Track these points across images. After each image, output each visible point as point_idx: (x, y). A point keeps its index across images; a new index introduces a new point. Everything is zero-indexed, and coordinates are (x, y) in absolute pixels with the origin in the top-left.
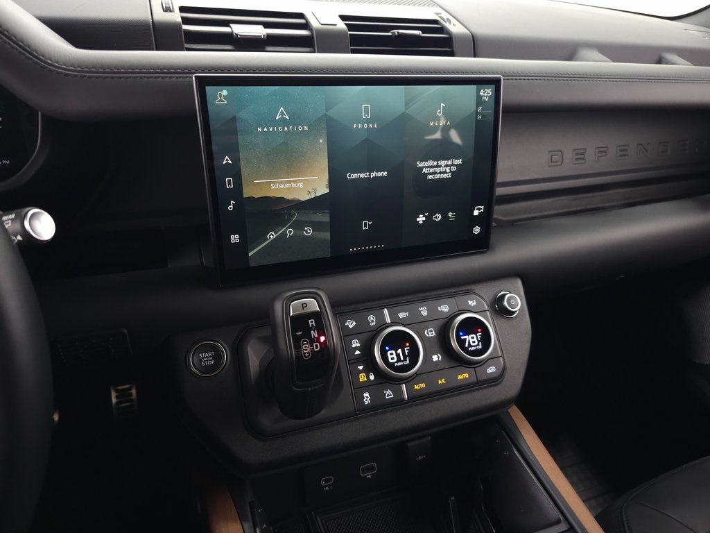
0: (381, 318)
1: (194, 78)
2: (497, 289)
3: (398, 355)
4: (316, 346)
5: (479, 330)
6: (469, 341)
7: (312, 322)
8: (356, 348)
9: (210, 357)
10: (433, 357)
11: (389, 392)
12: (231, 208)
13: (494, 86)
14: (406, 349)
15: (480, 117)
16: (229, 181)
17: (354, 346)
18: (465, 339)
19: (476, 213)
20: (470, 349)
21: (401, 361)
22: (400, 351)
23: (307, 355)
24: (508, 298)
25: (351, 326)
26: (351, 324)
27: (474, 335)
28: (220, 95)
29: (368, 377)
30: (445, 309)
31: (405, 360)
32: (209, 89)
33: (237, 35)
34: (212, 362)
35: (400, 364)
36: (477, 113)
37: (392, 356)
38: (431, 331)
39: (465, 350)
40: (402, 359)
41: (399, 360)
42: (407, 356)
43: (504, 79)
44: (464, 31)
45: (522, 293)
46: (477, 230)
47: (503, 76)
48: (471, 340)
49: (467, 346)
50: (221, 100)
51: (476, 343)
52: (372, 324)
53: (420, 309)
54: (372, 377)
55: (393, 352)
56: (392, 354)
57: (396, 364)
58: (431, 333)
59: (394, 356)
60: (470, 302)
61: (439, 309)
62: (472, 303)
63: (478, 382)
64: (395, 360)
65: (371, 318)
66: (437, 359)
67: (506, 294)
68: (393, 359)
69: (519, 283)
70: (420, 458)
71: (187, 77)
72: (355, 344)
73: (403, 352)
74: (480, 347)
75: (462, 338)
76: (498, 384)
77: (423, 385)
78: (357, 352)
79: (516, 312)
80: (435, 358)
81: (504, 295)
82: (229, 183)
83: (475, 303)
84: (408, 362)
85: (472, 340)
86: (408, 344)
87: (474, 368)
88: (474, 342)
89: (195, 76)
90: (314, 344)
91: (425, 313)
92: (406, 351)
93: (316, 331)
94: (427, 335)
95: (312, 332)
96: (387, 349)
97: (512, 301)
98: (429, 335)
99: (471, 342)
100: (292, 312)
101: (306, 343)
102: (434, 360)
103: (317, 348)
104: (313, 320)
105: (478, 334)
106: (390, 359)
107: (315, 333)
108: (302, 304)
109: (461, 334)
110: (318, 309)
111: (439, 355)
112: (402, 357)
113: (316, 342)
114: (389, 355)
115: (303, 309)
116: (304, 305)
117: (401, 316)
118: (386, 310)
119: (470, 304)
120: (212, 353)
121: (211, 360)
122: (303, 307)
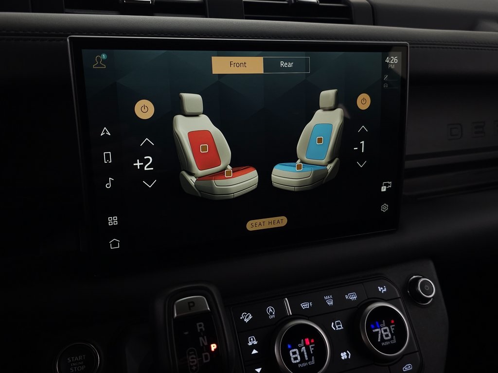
0: (280, 309)
1: (68, 40)
2: (409, 273)
3: (302, 354)
4: (206, 356)
5: (393, 322)
6: (382, 334)
7: (200, 326)
8: (253, 347)
9: (81, 361)
10: (342, 354)
12: (108, 186)
13: (401, 53)
14: (310, 346)
15: (386, 86)
16: (107, 155)
17: (250, 344)
18: (378, 331)
19: (384, 189)
20: (383, 344)
21: (307, 361)
22: (303, 349)
23: (194, 368)
24: (422, 282)
25: (246, 320)
26: (247, 318)
27: (386, 328)
28: (99, 59)
30: (353, 297)
31: (310, 359)
32: (85, 52)
33: (123, 0)
34: (83, 368)
35: (305, 365)
36: (384, 82)
37: (295, 356)
38: (338, 324)
39: (378, 345)
40: (307, 359)
41: (303, 360)
42: (312, 355)
45: (435, 277)
46: (385, 208)
48: (384, 334)
49: (379, 340)
50: (99, 65)
51: (390, 337)
52: (271, 317)
53: (326, 298)
55: (296, 350)
56: (294, 353)
57: (300, 365)
58: (337, 326)
60: (380, 289)
61: (347, 297)
62: (382, 290)
64: (299, 360)
65: (270, 309)
66: (346, 357)
67: (420, 278)
68: (296, 359)
69: (431, 265)
71: (62, 40)
72: (252, 342)
73: (308, 350)
74: (395, 341)
75: (374, 331)
78: (255, 352)
79: (430, 298)
80: (344, 356)
81: (417, 280)
82: (107, 158)
83: (385, 290)
84: (313, 362)
86: (313, 341)
87: (388, 366)
88: (387, 336)
89: (70, 38)
90: (203, 354)
91: (330, 303)
92: (311, 349)
93: (205, 337)
94: (334, 329)
95: (201, 338)
96: (289, 347)
97: (426, 286)
98: (336, 328)
99: (384, 336)
100: (176, 314)
101: (193, 352)
102: (343, 358)
103: (206, 359)
104: (202, 323)
105: (391, 326)
106: (292, 359)
107: (204, 340)
108: (189, 303)
109: (372, 326)
110: (209, 309)
111: (348, 351)
112: (306, 356)
113: (206, 352)
114: (291, 354)
115: (190, 309)
116: (191, 304)
117: (304, 307)
118: (286, 299)
119: (380, 290)
120: (83, 357)
121: (81, 365)
122: (190, 307)
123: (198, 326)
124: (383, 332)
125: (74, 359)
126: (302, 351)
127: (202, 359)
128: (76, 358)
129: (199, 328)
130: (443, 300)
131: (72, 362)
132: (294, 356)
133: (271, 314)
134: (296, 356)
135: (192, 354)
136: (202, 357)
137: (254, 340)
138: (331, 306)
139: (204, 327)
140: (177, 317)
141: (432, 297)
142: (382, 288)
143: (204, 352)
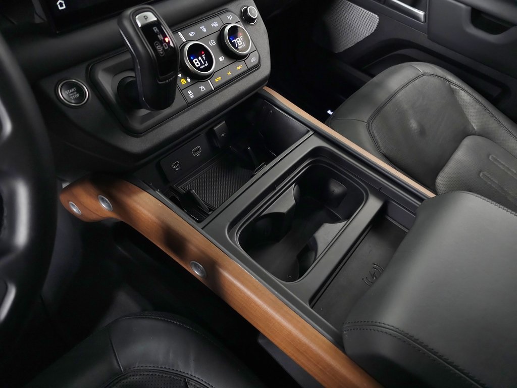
0: (179, 39)
2: (241, 6)
3: (200, 61)
4: (165, 45)
5: (240, 34)
7: (156, 29)
9: (74, 92)
10: (220, 59)
11: (202, 87)
14: (203, 56)
18: (235, 41)
20: (239, 48)
21: (203, 65)
22: (200, 58)
23: (161, 53)
24: (250, 9)
27: (238, 38)
29: (186, 80)
30: (215, 25)
31: (205, 63)
34: (78, 95)
35: (203, 66)
37: (196, 62)
42: (205, 60)
45: (256, 6)
48: (238, 42)
49: (236, 46)
51: (241, 43)
53: (201, 28)
54: (189, 80)
55: (196, 59)
56: (196, 61)
57: (201, 67)
58: (213, 43)
59: (198, 62)
60: (229, 17)
61: (212, 25)
63: (248, 69)
64: (199, 65)
68: (198, 64)
70: (223, 135)
73: (202, 58)
74: (244, 45)
75: (233, 41)
76: (259, 68)
77: (219, 78)
79: (255, 19)
80: (221, 59)
81: (247, 8)
83: (231, 18)
84: (207, 64)
87: (244, 60)
91: (205, 30)
92: (204, 57)
93: (161, 35)
96: (192, 59)
97: (252, 11)
98: (212, 45)
107: (161, 37)
109: (231, 39)
111: (222, 56)
112: (202, 62)
113: (164, 43)
116: (145, 17)
117: (191, 35)
118: (179, 33)
121: (76, 94)
130: (261, 19)
135: (158, 45)
138: (206, 32)
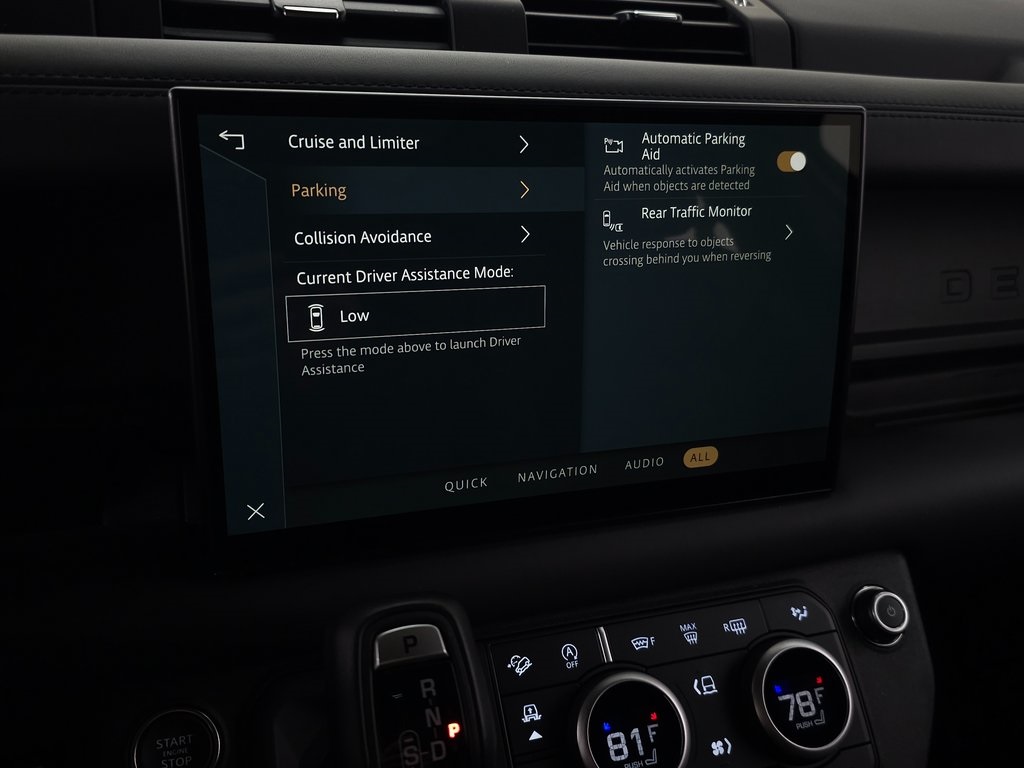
0: (589, 650)
1: (170, 95)
2: (855, 579)
3: (631, 744)
4: (438, 747)
5: (819, 680)
6: (796, 706)
7: (427, 685)
8: (533, 725)
9: (182, 746)
10: (714, 745)
13: (849, 127)
14: (650, 727)
17: (526, 719)
18: (789, 700)
20: (799, 726)
21: (643, 758)
22: (636, 731)
24: (881, 600)
25: (520, 671)
26: (521, 666)
27: (806, 693)
30: (739, 627)
31: (648, 754)
32: (203, 120)
33: (281, 10)
34: (186, 761)
35: (637, 765)
37: (617, 745)
38: (708, 682)
39: (788, 729)
40: (642, 753)
41: (634, 755)
42: (653, 745)
43: (868, 116)
44: (772, 15)
45: (910, 589)
47: (868, 109)
48: (801, 705)
49: (791, 719)
51: (813, 712)
52: (570, 665)
53: (682, 628)
55: (620, 735)
56: (616, 741)
57: (627, 766)
58: (705, 687)
59: (623, 745)
60: (795, 612)
61: (726, 627)
62: (799, 613)
64: (625, 756)
65: (569, 650)
66: (722, 751)
67: (879, 592)
68: (618, 753)
69: (902, 563)
71: (157, 94)
72: (531, 715)
73: (644, 735)
74: (822, 721)
75: (781, 698)
78: (535, 736)
79: (898, 634)
80: (717, 748)
81: (872, 594)
83: (805, 615)
85: (802, 703)
86: (654, 716)
88: (807, 709)
89: (174, 92)
90: (433, 744)
91: (692, 639)
92: (652, 734)
93: (437, 709)
94: (700, 693)
95: (428, 712)
96: (606, 728)
97: (890, 608)
98: (702, 691)
99: (801, 710)
100: (378, 659)
101: (411, 740)
102: (716, 753)
103: (439, 753)
104: (431, 681)
105: (816, 690)
106: (612, 753)
107: (436, 716)
108: (405, 638)
109: (778, 689)
110: (445, 651)
111: (726, 740)
112: (640, 748)
113: (438, 739)
114: (610, 743)
115: (407, 651)
116: (409, 640)
117: (637, 646)
118: (602, 629)
119: (795, 614)
120: (187, 738)
121: (184, 756)
122: (407, 646)
123: (422, 686)
124: (799, 701)
125: (170, 742)
126: (632, 737)
127: (431, 753)
128: (174, 741)
129: (424, 690)
130: (923, 638)
131: (165, 749)
132: (616, 747)
133: (571, 658)
134: (620, 746)
135: (410, 744)
136: (430, 749)
137: (534, 712)
138: (694, 645)
139: (435, 688)
140: (381, 666)
141: (903, 632)
142: (799, 611)
143: (434, 740)
